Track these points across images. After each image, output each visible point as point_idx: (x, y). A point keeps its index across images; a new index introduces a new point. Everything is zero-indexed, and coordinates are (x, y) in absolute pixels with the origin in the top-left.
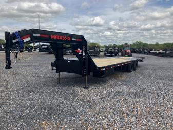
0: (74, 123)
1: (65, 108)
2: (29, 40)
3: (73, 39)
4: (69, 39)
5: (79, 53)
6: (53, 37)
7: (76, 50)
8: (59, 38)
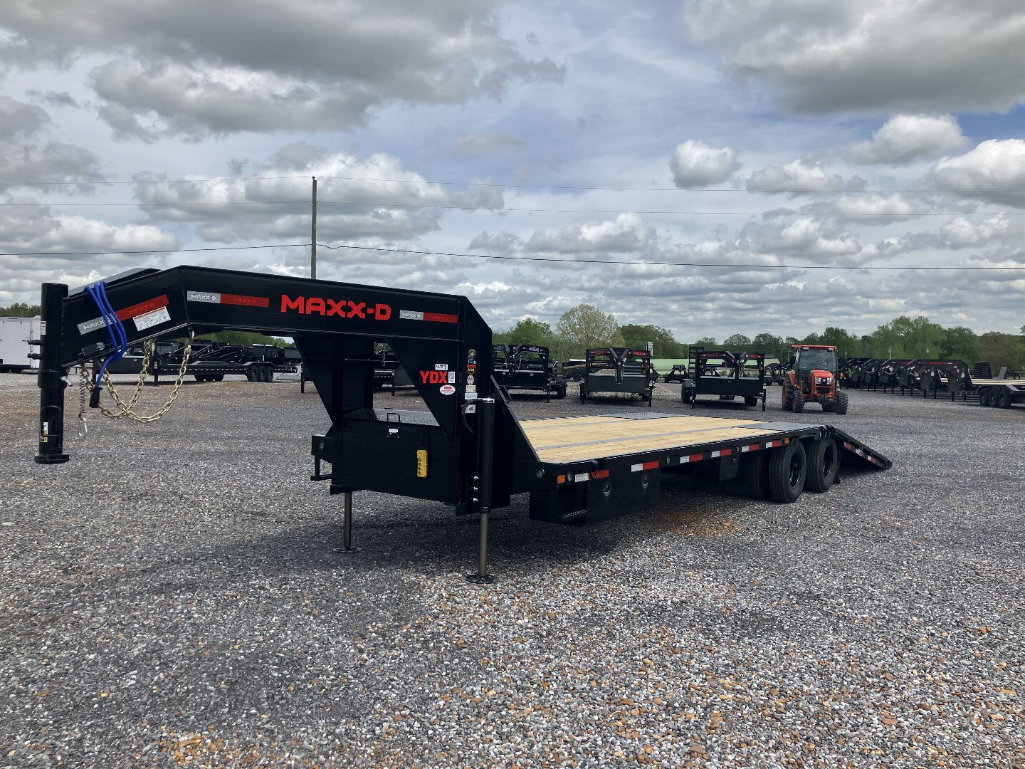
0: (341, 750)
1: (323, 672)
2: (163, 321)
3: (406, 315)
4: (381, 313)
5: (443, 384)
6: (293, 306)
7: (422, 373)
8: (328, 307)
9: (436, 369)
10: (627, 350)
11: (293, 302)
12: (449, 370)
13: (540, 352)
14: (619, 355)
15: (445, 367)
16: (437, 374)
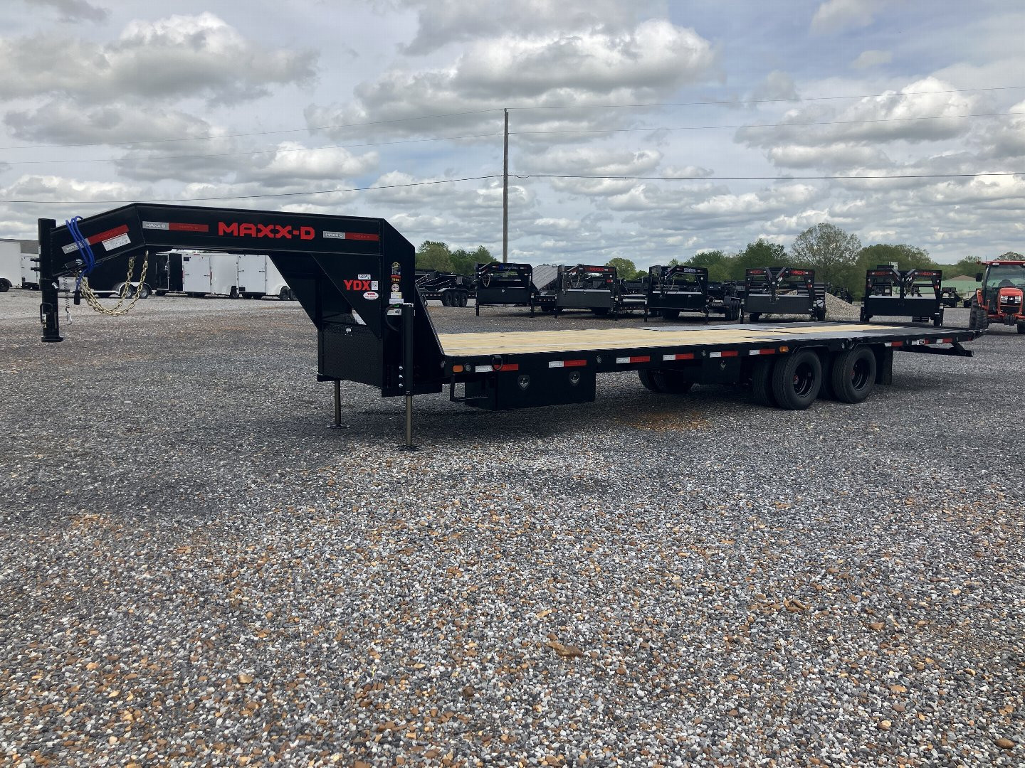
2: (125, 243)
3: (328, 235)
4: (307, 234)
5: (366, 291)
6: (228, 230)
7: (346, 281)
8: (259, 231)
9: (359, 278)
10: (784, 268)
11: (228, 227)
12: (373, 279)
13: (697, 273)
14: (774, 274)
15: (368, 277)
16: (360, 283)
